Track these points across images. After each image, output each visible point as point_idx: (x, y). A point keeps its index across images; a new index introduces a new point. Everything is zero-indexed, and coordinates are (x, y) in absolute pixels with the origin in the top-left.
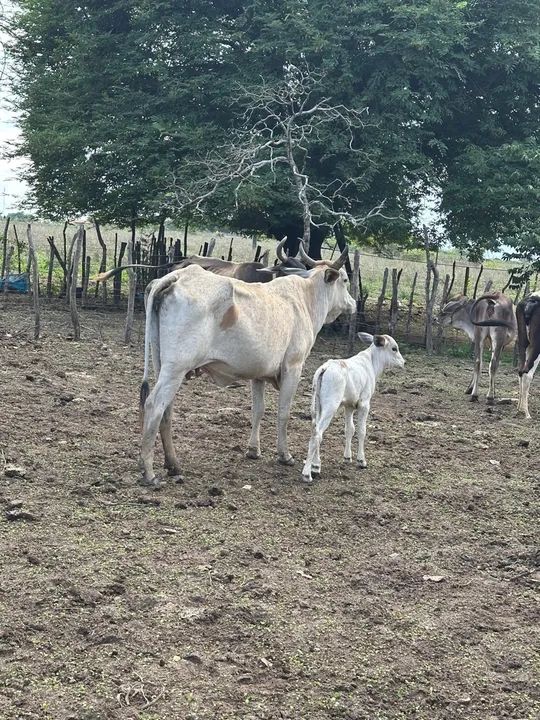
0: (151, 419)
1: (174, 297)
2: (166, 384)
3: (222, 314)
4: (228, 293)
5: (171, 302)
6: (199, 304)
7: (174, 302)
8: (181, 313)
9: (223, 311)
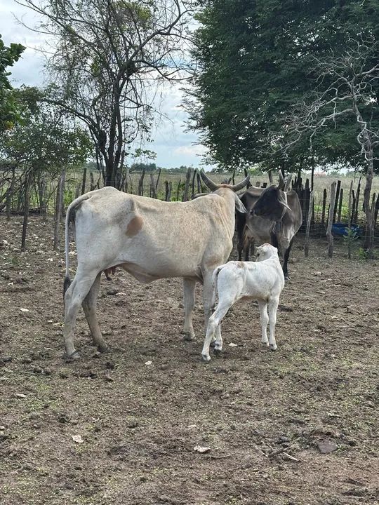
0: (69, 308)
1: (81, 211)
2: (80, 279)
3: (126, 224)
4: (130, 208)
5: (79, 215)
6: (101, 217)
7: (81, 215)
8: (88, 224)
9: (127, 222)
